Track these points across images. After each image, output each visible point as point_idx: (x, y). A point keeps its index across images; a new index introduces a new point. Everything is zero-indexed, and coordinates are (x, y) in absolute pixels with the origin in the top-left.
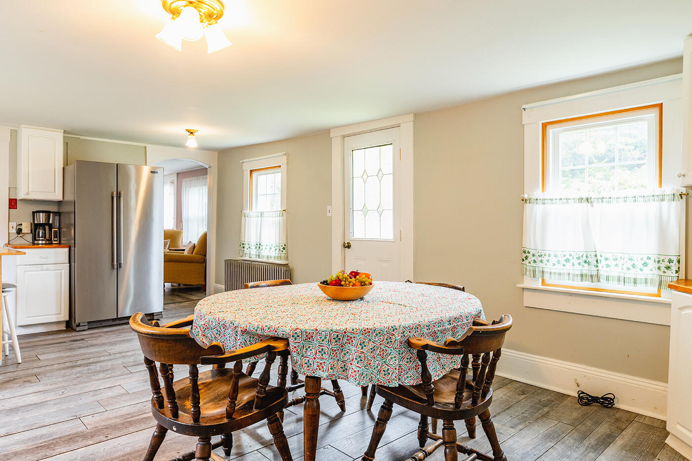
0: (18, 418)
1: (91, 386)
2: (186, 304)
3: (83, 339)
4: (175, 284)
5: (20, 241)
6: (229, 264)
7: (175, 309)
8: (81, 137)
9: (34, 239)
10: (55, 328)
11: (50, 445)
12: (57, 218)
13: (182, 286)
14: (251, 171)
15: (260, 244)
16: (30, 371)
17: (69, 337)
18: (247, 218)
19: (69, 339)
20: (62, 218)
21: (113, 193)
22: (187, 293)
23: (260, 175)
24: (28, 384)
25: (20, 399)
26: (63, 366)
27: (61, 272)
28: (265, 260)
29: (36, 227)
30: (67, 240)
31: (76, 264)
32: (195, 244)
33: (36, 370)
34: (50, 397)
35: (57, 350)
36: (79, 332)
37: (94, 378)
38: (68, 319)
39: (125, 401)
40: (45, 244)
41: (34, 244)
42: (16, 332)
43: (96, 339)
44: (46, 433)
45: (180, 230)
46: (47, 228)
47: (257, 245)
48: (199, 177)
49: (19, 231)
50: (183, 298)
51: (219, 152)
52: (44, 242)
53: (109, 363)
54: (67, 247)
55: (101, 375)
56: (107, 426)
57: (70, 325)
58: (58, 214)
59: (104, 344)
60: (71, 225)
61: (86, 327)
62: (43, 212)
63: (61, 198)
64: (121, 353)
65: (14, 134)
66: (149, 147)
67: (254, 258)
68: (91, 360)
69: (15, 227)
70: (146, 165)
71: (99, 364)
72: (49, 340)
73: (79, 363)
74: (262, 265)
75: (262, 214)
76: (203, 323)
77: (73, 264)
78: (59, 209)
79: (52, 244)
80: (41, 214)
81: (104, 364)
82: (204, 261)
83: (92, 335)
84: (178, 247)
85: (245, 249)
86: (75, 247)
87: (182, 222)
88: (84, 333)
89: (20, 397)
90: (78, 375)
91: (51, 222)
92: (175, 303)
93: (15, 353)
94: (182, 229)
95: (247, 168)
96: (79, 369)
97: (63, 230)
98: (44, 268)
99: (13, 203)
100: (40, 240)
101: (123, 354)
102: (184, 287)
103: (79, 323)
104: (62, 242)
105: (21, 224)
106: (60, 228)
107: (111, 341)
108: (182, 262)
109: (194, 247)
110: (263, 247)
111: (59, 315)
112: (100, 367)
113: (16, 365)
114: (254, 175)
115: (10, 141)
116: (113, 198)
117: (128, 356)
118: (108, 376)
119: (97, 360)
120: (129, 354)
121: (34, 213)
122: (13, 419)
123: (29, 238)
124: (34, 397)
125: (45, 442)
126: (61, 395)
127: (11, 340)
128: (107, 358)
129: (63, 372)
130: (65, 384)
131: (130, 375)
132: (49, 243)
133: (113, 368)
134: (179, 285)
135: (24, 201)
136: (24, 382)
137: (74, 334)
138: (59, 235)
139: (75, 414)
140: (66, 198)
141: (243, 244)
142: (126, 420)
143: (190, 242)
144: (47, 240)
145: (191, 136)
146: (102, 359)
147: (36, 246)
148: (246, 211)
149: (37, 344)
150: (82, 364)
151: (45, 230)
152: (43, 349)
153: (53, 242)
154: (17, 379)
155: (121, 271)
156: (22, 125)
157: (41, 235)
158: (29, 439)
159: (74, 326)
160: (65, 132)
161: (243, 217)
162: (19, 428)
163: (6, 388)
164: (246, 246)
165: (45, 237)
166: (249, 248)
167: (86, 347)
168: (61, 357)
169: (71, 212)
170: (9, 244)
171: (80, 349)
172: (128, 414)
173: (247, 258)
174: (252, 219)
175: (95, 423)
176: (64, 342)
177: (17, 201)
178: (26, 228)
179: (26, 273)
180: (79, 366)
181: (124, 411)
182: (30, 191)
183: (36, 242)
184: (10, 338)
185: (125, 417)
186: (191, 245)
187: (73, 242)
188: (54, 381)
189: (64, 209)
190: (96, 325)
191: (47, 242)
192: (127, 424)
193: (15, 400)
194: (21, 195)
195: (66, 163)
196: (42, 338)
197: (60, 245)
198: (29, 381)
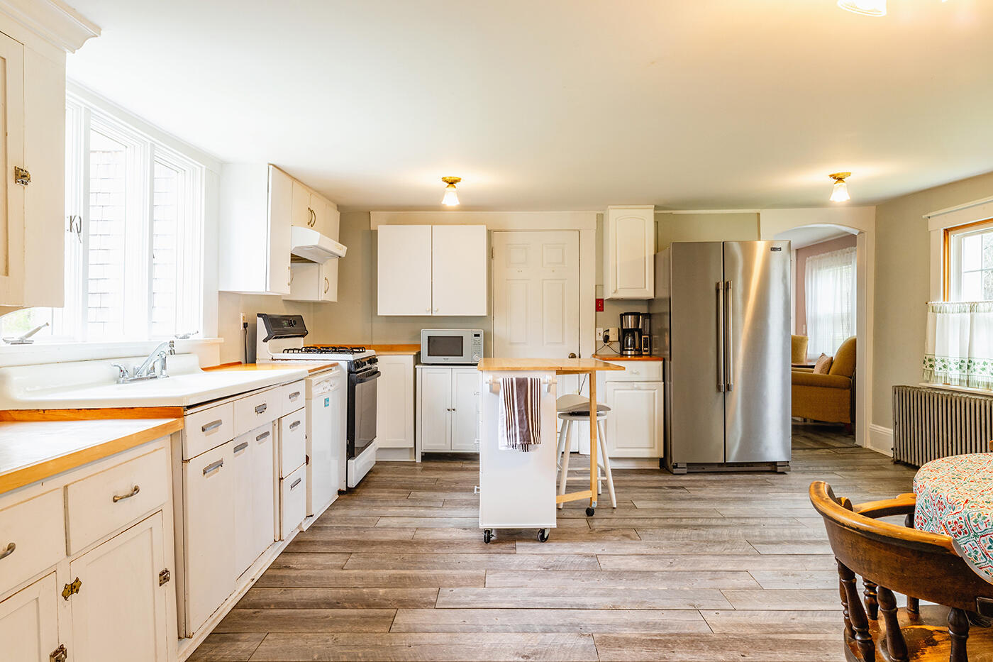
0: (623, 588)
1: (707, 563)
2: (823, 452)
3: (683, 487)
4: (799, 419)
5: (607, 351)
6: (902, 393)
7: (808, 459)
8: (674, 212)
9: (622, 349)
10: (647, 466)
11: (668, 641)
12: (647, 321)
13: (808, 422)
14: (947, 231)
15: (970, 362)
16: (627, 522)
17: (666, 481)
18: (938, 315)
19: (665, 484)
20: (653, 321)
21: (718, 284)
22: (820, 435)
23: (966, 236)
24: (628, 541)
25: (622, 559)
26: (665, 522)
27: (654, 393)
28: (981, 390)
29: (624, 333)
30: (659, 351)
31: (672, 383)
32: (832, 358)
33: (634, 522)
34: (656, 566)
35: (653, 497)
36: (678, 476)
37: (708, 550)
38: (663, 457)
39: (759, 600)
40: (635, 355)
41: (622, 355)
42: (611, 465)
43: (700, 490)
44: (659, 621)
45: (802, 336)
46: (636, 334)
47: (962, 362)
48: (835, 252)
49: (606, 339)
50: (816, 442)
51: (877, 206)
52: (633, 353)
53: (726, 532)
54: (660, 360)
55: (717, 549)
56: (741, 637)
57: (665, 465)
58: (648, 316)
59: (712, 499)
60: (665, 330)
61: (685, 471)
62: (631, 314)
63: (651, 295)
64: (739, 518)
65: (601, 219)
66: (765, 214)
67: (954, 386)
68: (700, 522)
69: (602, 334)
70: (760, 240)
71: (712, 530)
72: (643, 481)
73: (684, 522)
74: (975, 400)
75: (973, 308)
76: (951, 519)
77: (668, 383)
78: (649, 308)
79: (641, 355)
80: (630, 316)
81: (719, 531)
82: (851, 387)
83: (694, 483)
84: (802, 362)
85: (937, 369)
86: (670, 360)
87: (805, 324)
88: (683, 478)
89: (622, 557)
90: (686, 541)
91: (640, 327)
92: (804, 449)
93: (609, 493)
94: (806, 334)
95: (937, 226)
96: (686, 532)
97: (654, 337)
98: (635, 386)
99: (600, 304)
100: (628, 350)
101: (743, 521)
102: (813, 424)
103: (677, 464)
104: (654, 353)
105: (608, 330)
106: (650, 335)
107: (721, 496)
108: (811, 385)
109: (831, 362)
110: (975, 367)
111: (652, 450)
112: (714, 535)
113: (610, 510)
114: (953, 237)
115: (596, 228)
116: (718, 291)
117: (751, 525)
118: (727, 552)
119: (707, 522)
120: (752, 522)
121: (621, 315)
122: (618, 588)
123: (617, 346)
124: (638, 561)
125: (660, 635)
126: (668, 566)
127: (605, 476)
128: (720, 522)
129: (667, 531)
130: (672, 551)
131: (759, 558)
132: (639, 355)
133: (732, 541)
134: (805, 420)
135: (611, 300)
136: (624, 535)
137: (670, 477)
138: (649, 343)
139: (692, 602)
140: (659, 295)
141: (930, 360)
142: (768, 636)
143: (823, 355)
144: (637, 350)
145: (840, 183)
146: (714, 522)
147: (624, 358)
148: (938, 302)
149: (630, 484)
150: (688, 525)
151: (634, 338)
152: (639, 492)
153: (644, 353)
154: (615, 529)
155: (729, 395)
156: (609, 207)
157: (629, 344)
158: (640, 624)
159: (670, 467)
160: (656, 208)
161: (930, 313)
162: (625, 602)
163: (603, 540)
164: (938, 365)
165: (634, 347)
166: (945, 367)
167: (689, 499)
168: (662, 509)
169: (664, 313)
170: (596, 355)
171: (683, 502)
172: (769, 626)
173: (940, 385)
174: (951, 316)
175: (722, 626)
176: (660, 488)
177: (605, 302)
178: (614, 336)
179: (616, 391)
180: (686, 527)
181: (762, 618)
182: (618, 287)
183: (624, 353)
184: (604, 473)
185: (764, 630)
186: (825, 360)
187: (668, 352)
188: (658, 543)
189: (656, 309)
190: (697, 468)
191: (637, 353)
192: (771, 644)
193: (617, 560)
194: (609, 294)
195: (657, 249)
196: (634, 477)
197: (651, 356)
198: (628, 536)
